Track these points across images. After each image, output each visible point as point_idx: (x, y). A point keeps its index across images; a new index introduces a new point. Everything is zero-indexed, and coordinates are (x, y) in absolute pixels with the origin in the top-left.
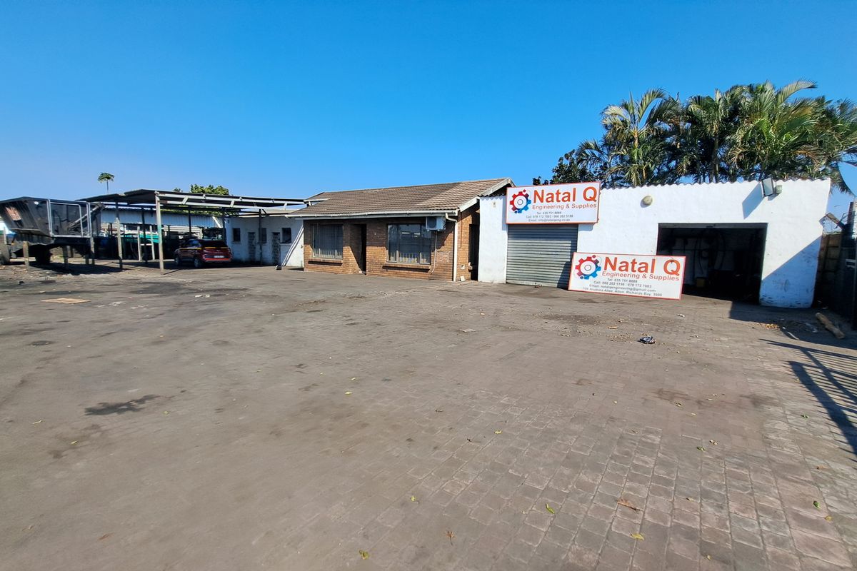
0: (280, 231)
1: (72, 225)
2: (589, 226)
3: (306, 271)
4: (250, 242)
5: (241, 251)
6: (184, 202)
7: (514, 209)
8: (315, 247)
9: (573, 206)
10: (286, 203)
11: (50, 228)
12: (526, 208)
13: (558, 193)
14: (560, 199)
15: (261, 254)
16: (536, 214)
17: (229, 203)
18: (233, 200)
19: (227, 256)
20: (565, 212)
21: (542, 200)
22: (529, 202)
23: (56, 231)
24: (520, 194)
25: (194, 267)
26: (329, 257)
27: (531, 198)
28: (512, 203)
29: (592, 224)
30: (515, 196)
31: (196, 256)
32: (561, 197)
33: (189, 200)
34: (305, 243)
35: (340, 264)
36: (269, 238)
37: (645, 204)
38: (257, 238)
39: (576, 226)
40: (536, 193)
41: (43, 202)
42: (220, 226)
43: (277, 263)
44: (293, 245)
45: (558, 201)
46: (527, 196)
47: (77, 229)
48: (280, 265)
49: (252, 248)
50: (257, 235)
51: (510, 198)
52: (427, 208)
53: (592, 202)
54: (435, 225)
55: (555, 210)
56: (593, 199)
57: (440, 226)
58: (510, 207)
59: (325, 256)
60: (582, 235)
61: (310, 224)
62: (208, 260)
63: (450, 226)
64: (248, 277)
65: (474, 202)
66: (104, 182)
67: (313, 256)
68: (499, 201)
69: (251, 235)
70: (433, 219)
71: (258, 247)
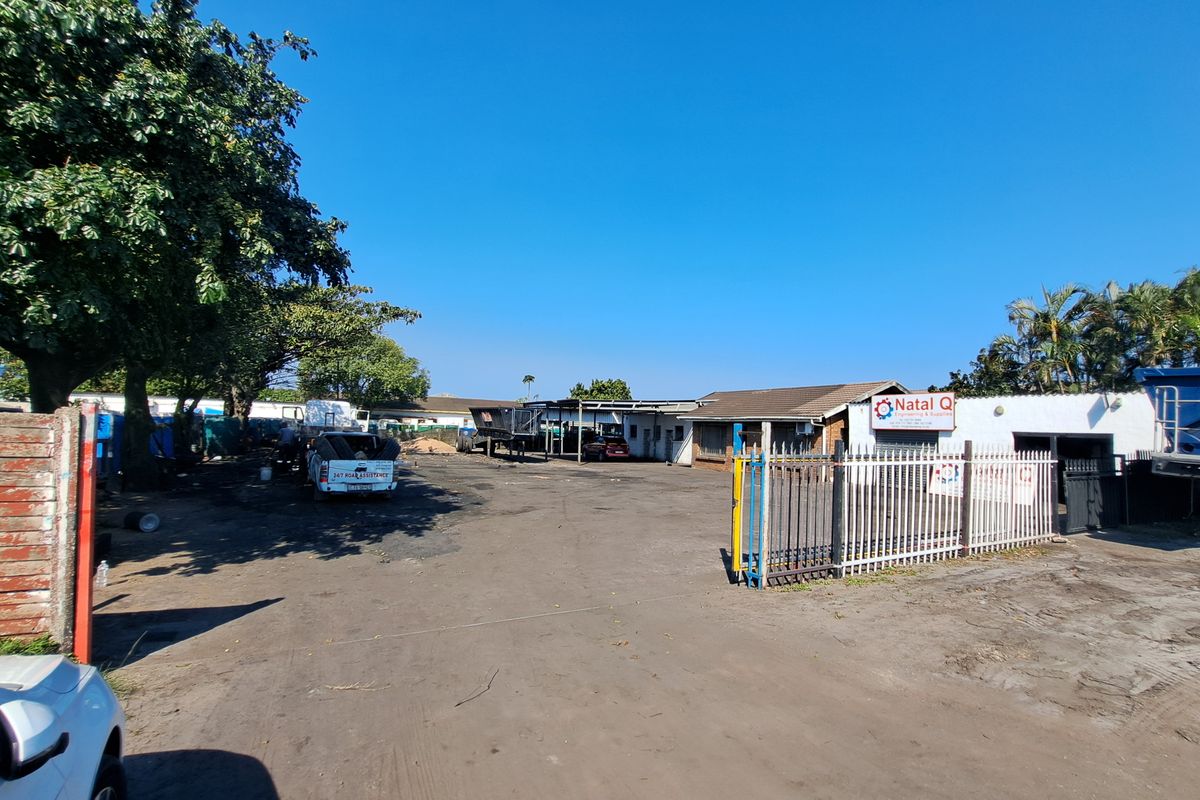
0: (674, 429)
1: (524, 426)
2: (948, 433)
3: (694, 468)
4: (645, 439)
5: (636, 447)
6: (598, 408)
7: (879, 415)
8: (702, 446)
9: (932, 414)
10: (679, 403)
11: (513, 428)
12: (889, 415)
13: (917, 402)
14: (919, 407)
15: (655, 450)
16: (899, 421)
17: (631, 406)
18: (635, 404)
19: (626, 452)
20: (925, 419)
21: (903, 408)
22: (891, 409)
23: (515, 431)
24: (884, 402)
25: (598, 461)
26: (714, 456)
27: (893, 405)
28: (876, 410)
29: (951, 431)
30: (879, 404)
31: (600, 451)
32: (920, 405)
33: (602, 406)
34: (694, 442)
35: (723, 462)
36: (663, 435)
37: (998, 413)
38: (652, 436)
39: (937, 432)
40: (897, 401)
41: (510, 410)
42: (618, 422)
43: (669, 458)
44: (685, 443)
45: (918, 409)
46: (889, 404)
47: (527, 429)
48: (671, 461)
49: (647, 445)
50: (652, 432)
51: (874, 406)
52: (797, 414)
53: (948, 411)
54: (804, 429)
55: (914, 417)
56: (949, 408)
57: (808, 431)
58: (875, 413)
59: (711, 454)
60: (942, 440)
61: (698, 425)
62: (610, 455)
63: (818, 431)
64: (644, 470)
65: (842, 408)
66: (527, 383)
67: (701, 454)
68: (865, 407)
69: (647, 432)
70: (802, 424)
71: (652, 444)
